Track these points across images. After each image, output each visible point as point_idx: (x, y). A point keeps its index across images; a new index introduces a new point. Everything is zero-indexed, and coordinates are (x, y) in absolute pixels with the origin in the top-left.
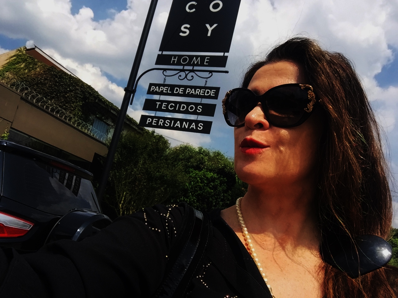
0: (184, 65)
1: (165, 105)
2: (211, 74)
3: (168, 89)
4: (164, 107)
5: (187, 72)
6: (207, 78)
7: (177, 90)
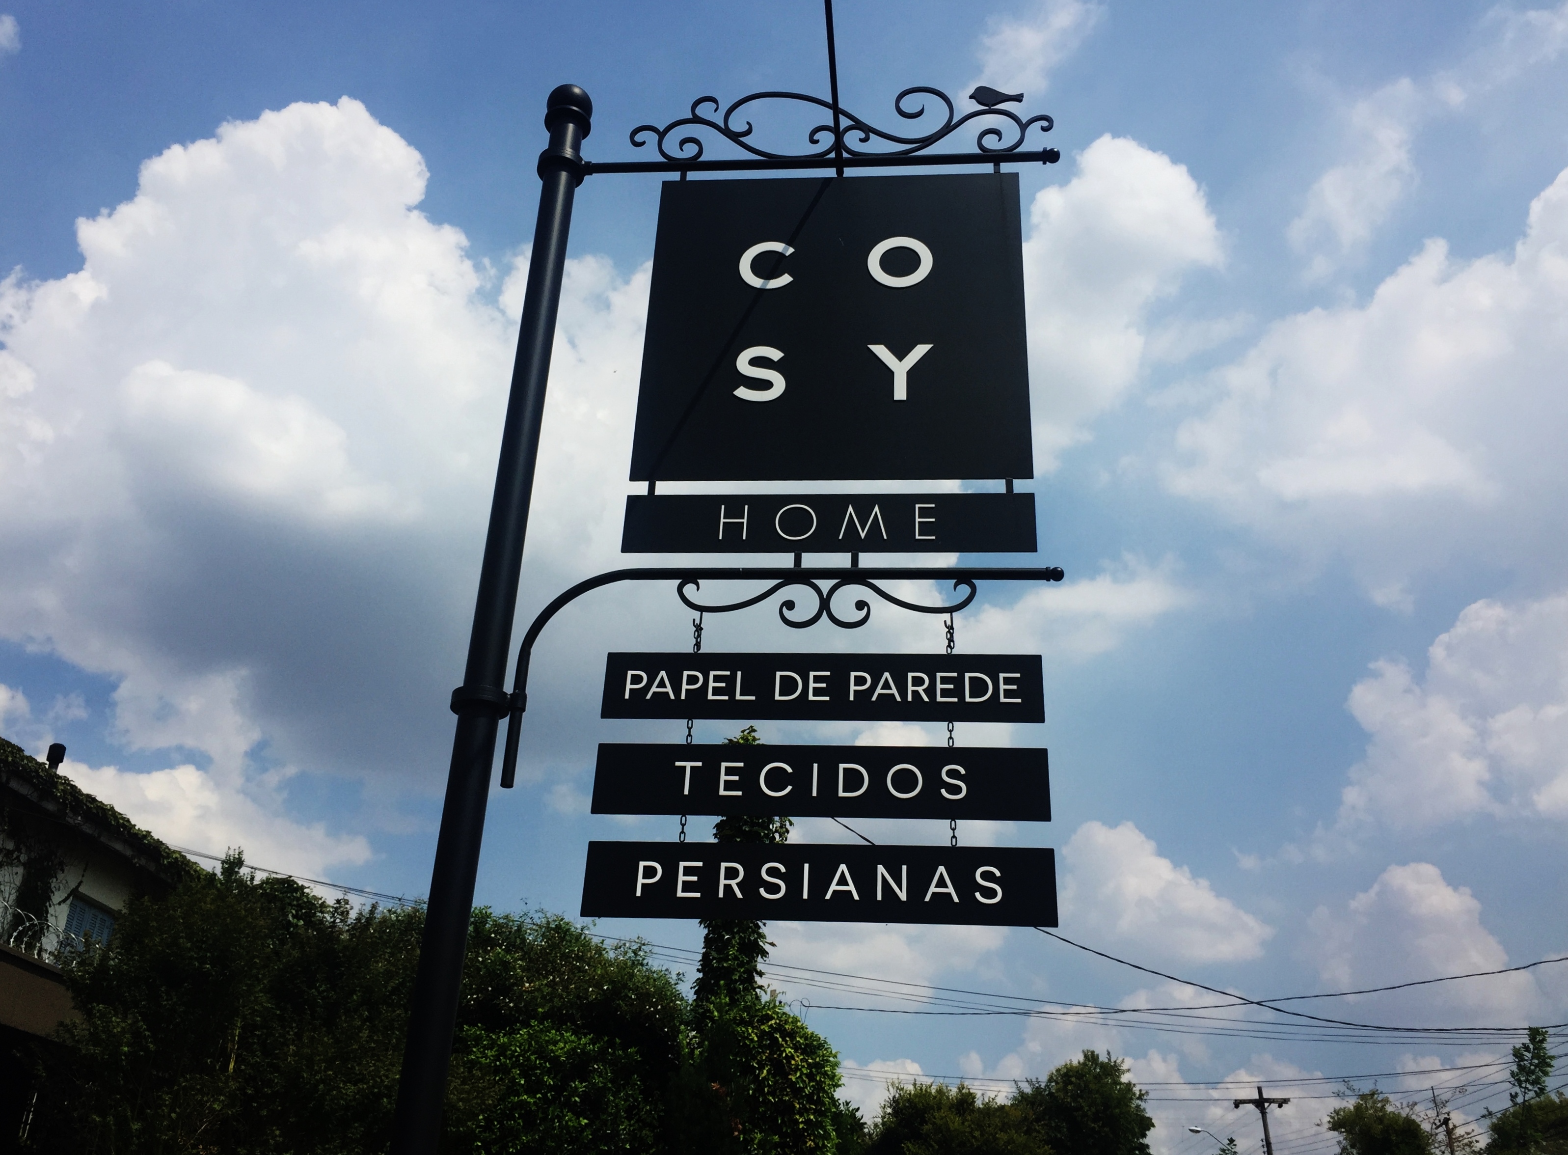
0: (798, 549)
1: (729, 771)
2: (964, 590)
3: (731, 681)
4: (729, 786)
5: (825, 585)
6: (950, 610)
7: (788, 686)
